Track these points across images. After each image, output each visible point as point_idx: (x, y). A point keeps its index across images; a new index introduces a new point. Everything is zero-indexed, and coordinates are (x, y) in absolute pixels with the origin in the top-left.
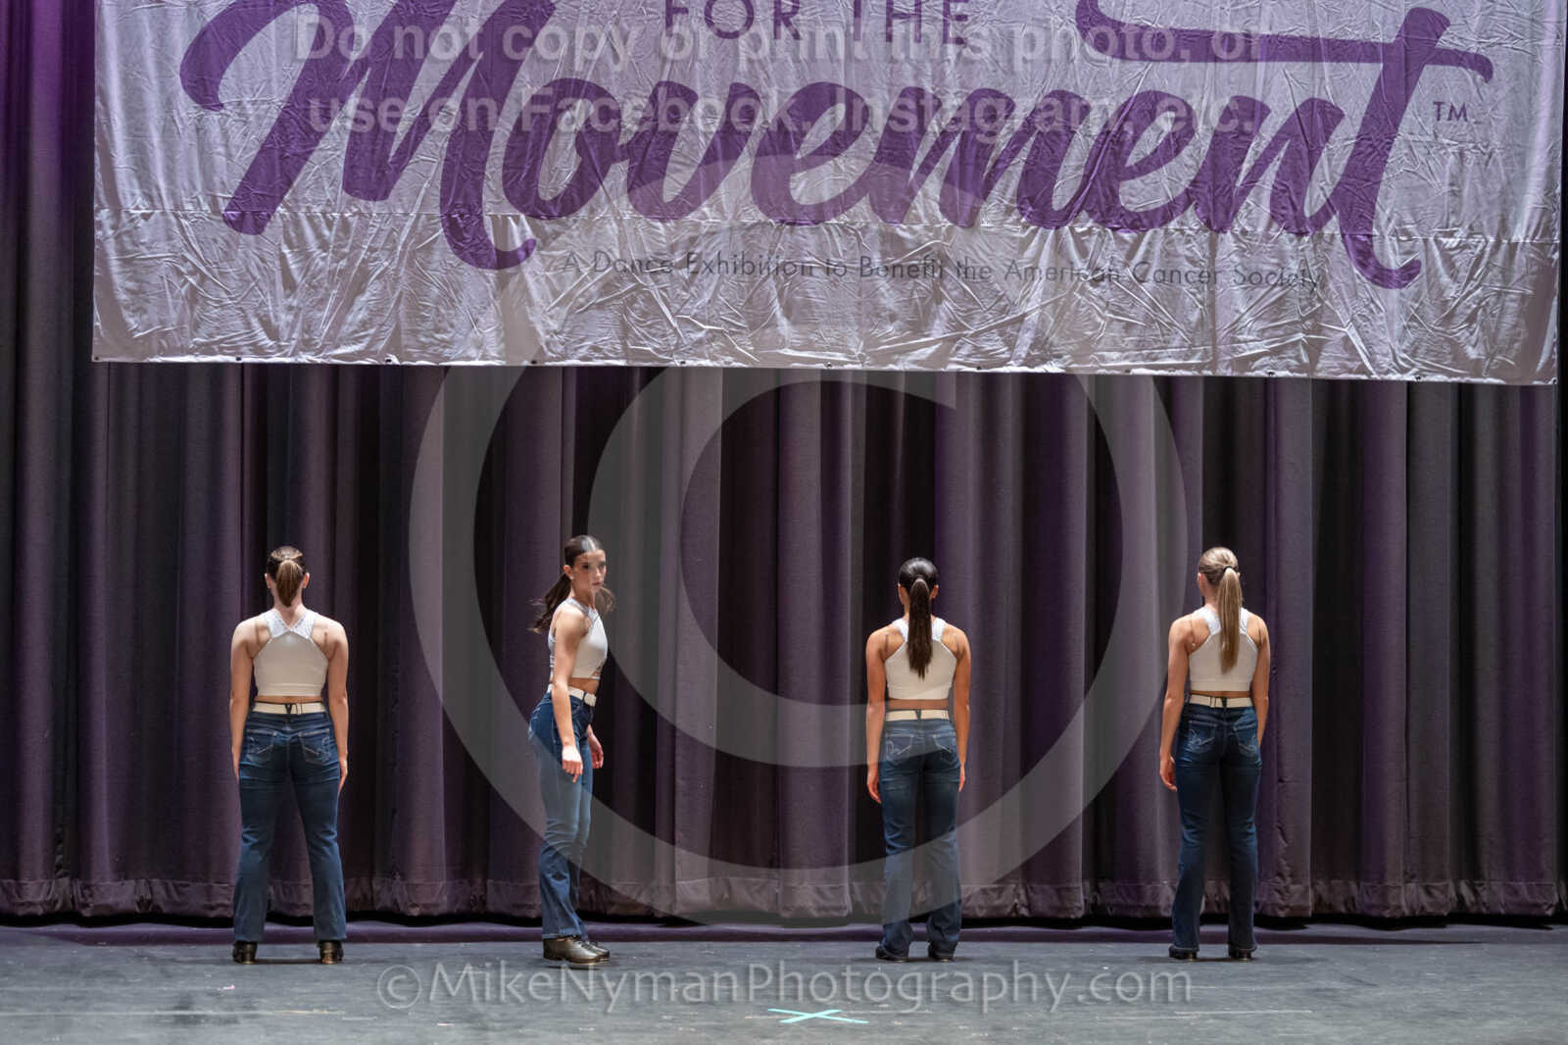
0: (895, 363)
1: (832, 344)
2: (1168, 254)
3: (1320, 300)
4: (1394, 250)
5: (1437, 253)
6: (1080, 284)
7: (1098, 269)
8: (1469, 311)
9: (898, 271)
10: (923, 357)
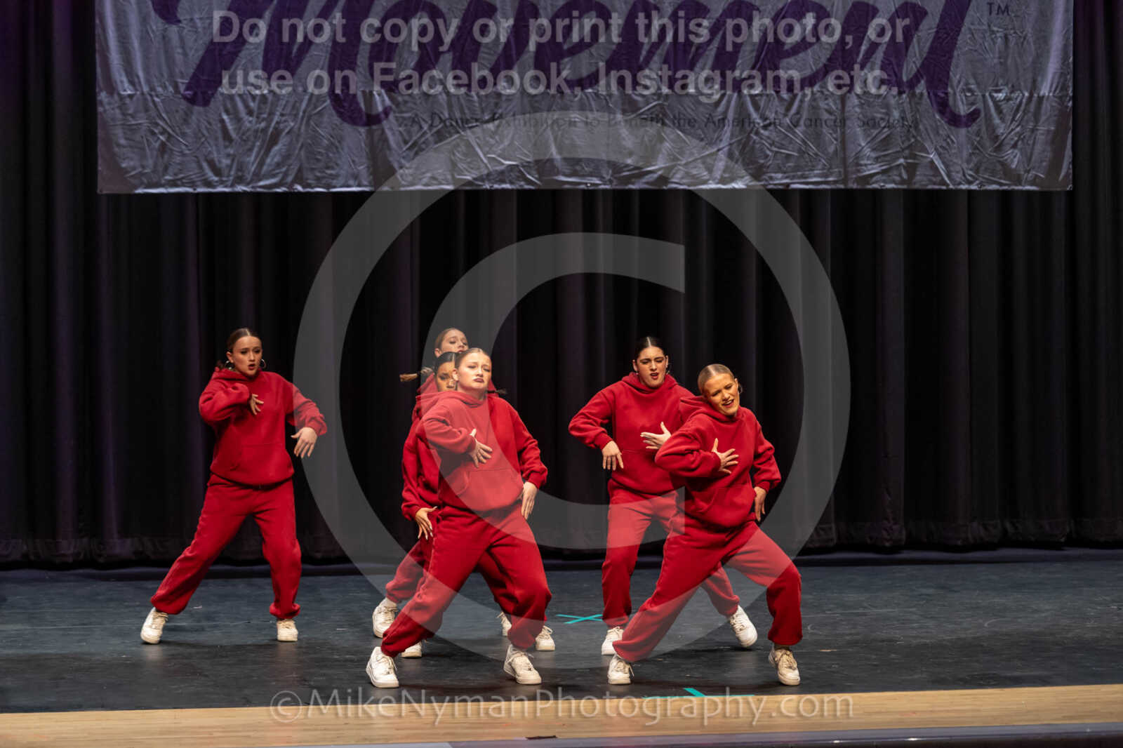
0: (633, 184)
1: (591, 172)
2: (814, 108)
3: (914, 137)
4: (963, 103)
5: (991, 104)
6: (755, 129)
7: (766, 119)
8: (1012, 142)
9: (633, 123)
10: (651, 180)
